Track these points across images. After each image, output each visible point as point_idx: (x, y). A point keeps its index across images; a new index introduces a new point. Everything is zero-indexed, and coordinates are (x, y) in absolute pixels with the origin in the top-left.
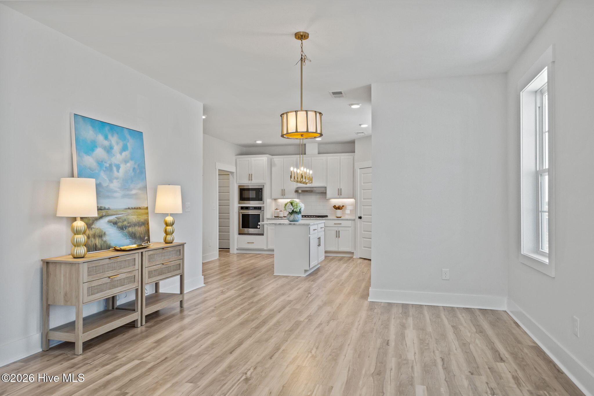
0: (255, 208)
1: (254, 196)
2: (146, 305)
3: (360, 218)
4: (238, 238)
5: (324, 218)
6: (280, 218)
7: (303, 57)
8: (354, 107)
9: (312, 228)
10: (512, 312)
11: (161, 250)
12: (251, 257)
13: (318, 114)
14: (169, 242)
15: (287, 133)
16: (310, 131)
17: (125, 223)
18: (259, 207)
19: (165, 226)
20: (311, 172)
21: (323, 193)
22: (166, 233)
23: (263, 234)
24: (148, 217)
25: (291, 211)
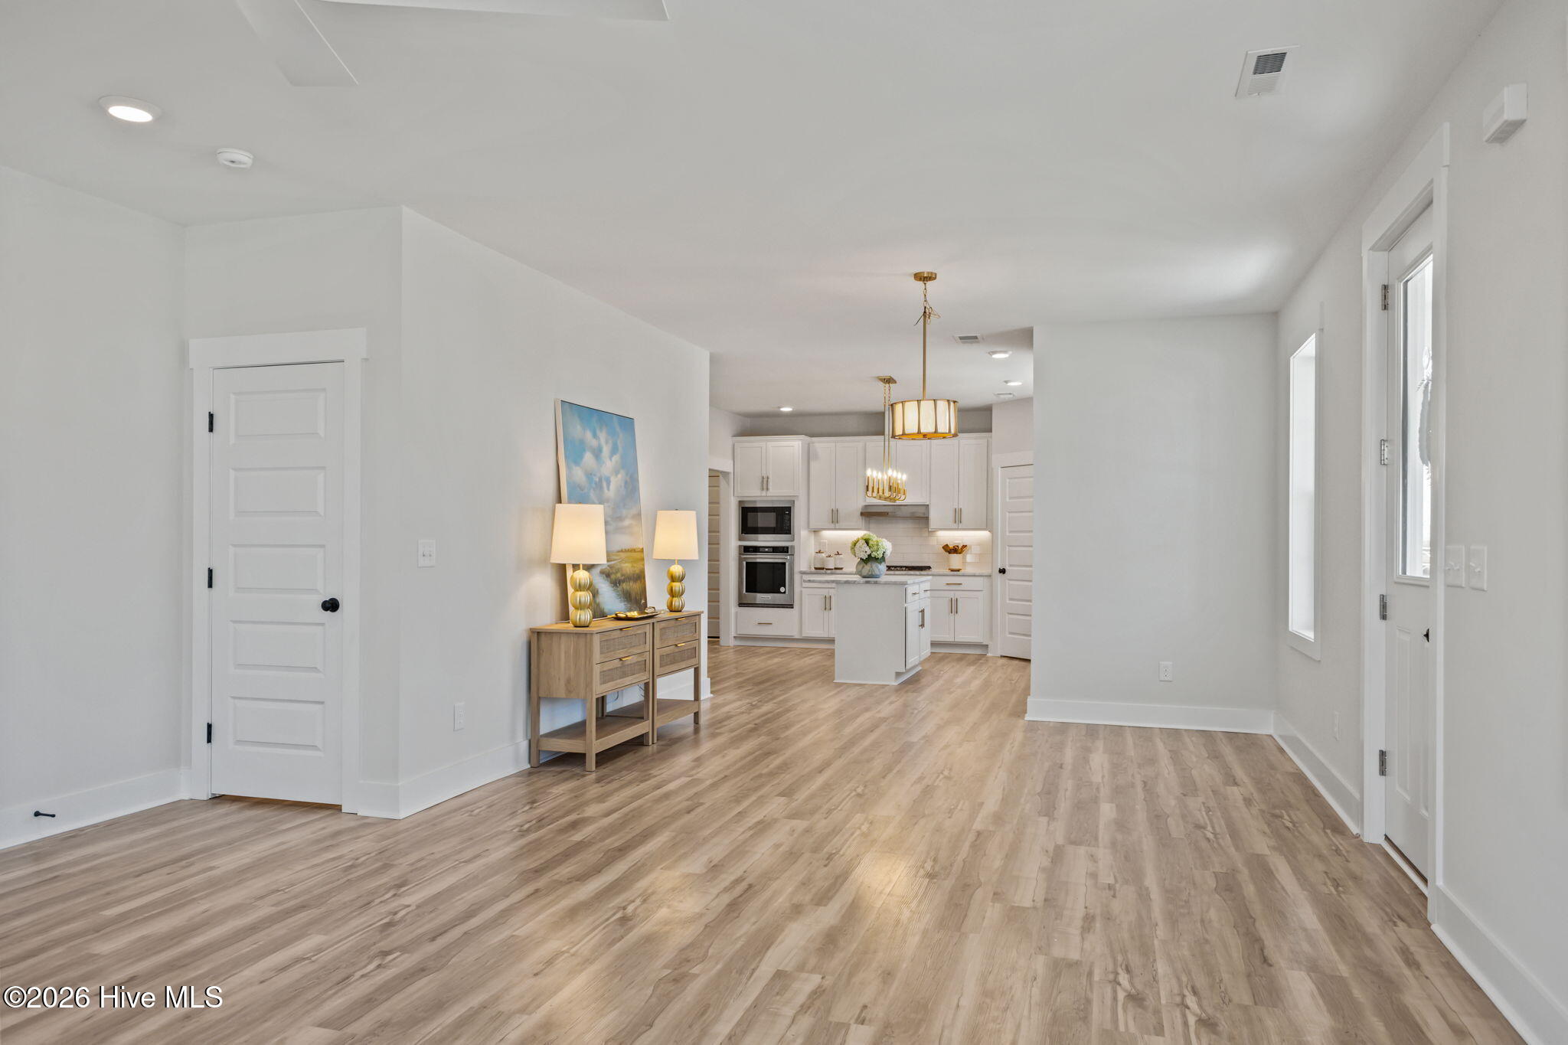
0: (776, 550)
1: (773, 524)
2: (658, 711)
3: (1002, 571)
4: (736, 613)
5: (923, 572)
6: (829, 571)
7: (927, 311)
8: (996, 356)
9: (911, 590)
10: (1281, 736)
11: (673, 622)
12: (768, 653)
13: (952, 404)
14: (676, 609)
15: (904, 434)
16: (939, 431)
17: (619, 575)
18: (783, 547)
19: (669, 581)
20: (905, 477)
21: (920, 518)
22: (673, 594)
23: (791, 606)
24: (644, 565)
25: (865, 557)
